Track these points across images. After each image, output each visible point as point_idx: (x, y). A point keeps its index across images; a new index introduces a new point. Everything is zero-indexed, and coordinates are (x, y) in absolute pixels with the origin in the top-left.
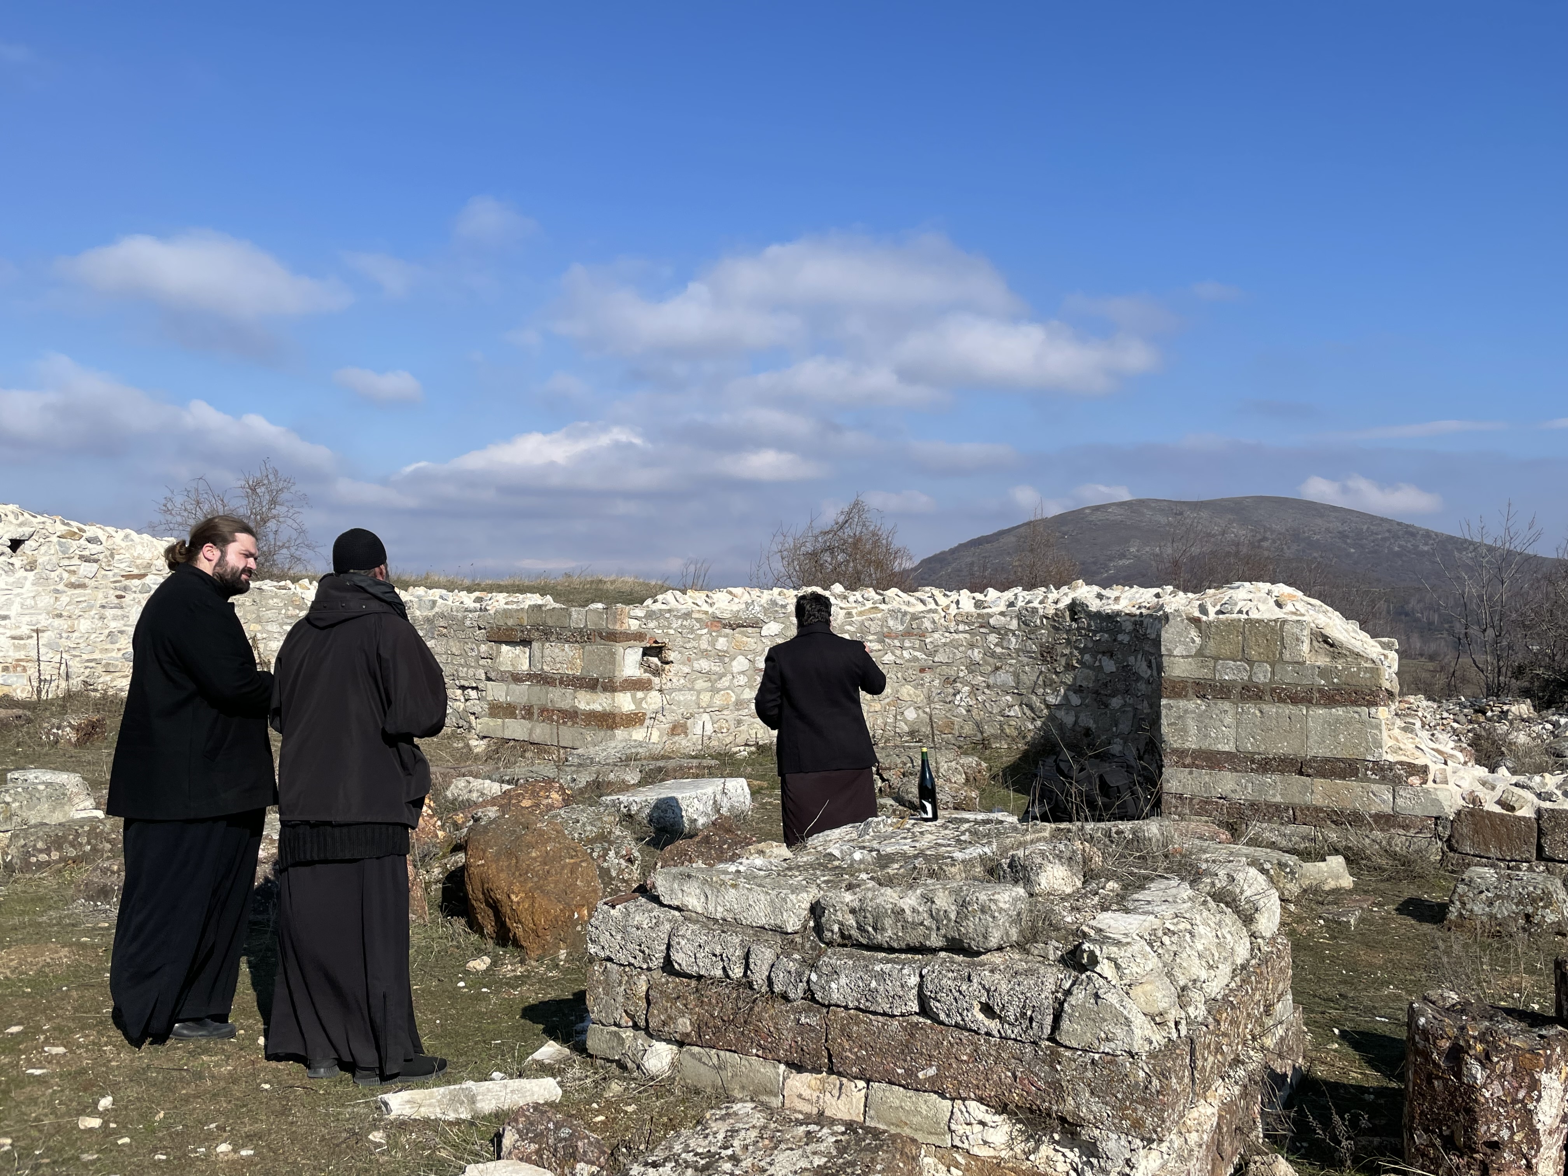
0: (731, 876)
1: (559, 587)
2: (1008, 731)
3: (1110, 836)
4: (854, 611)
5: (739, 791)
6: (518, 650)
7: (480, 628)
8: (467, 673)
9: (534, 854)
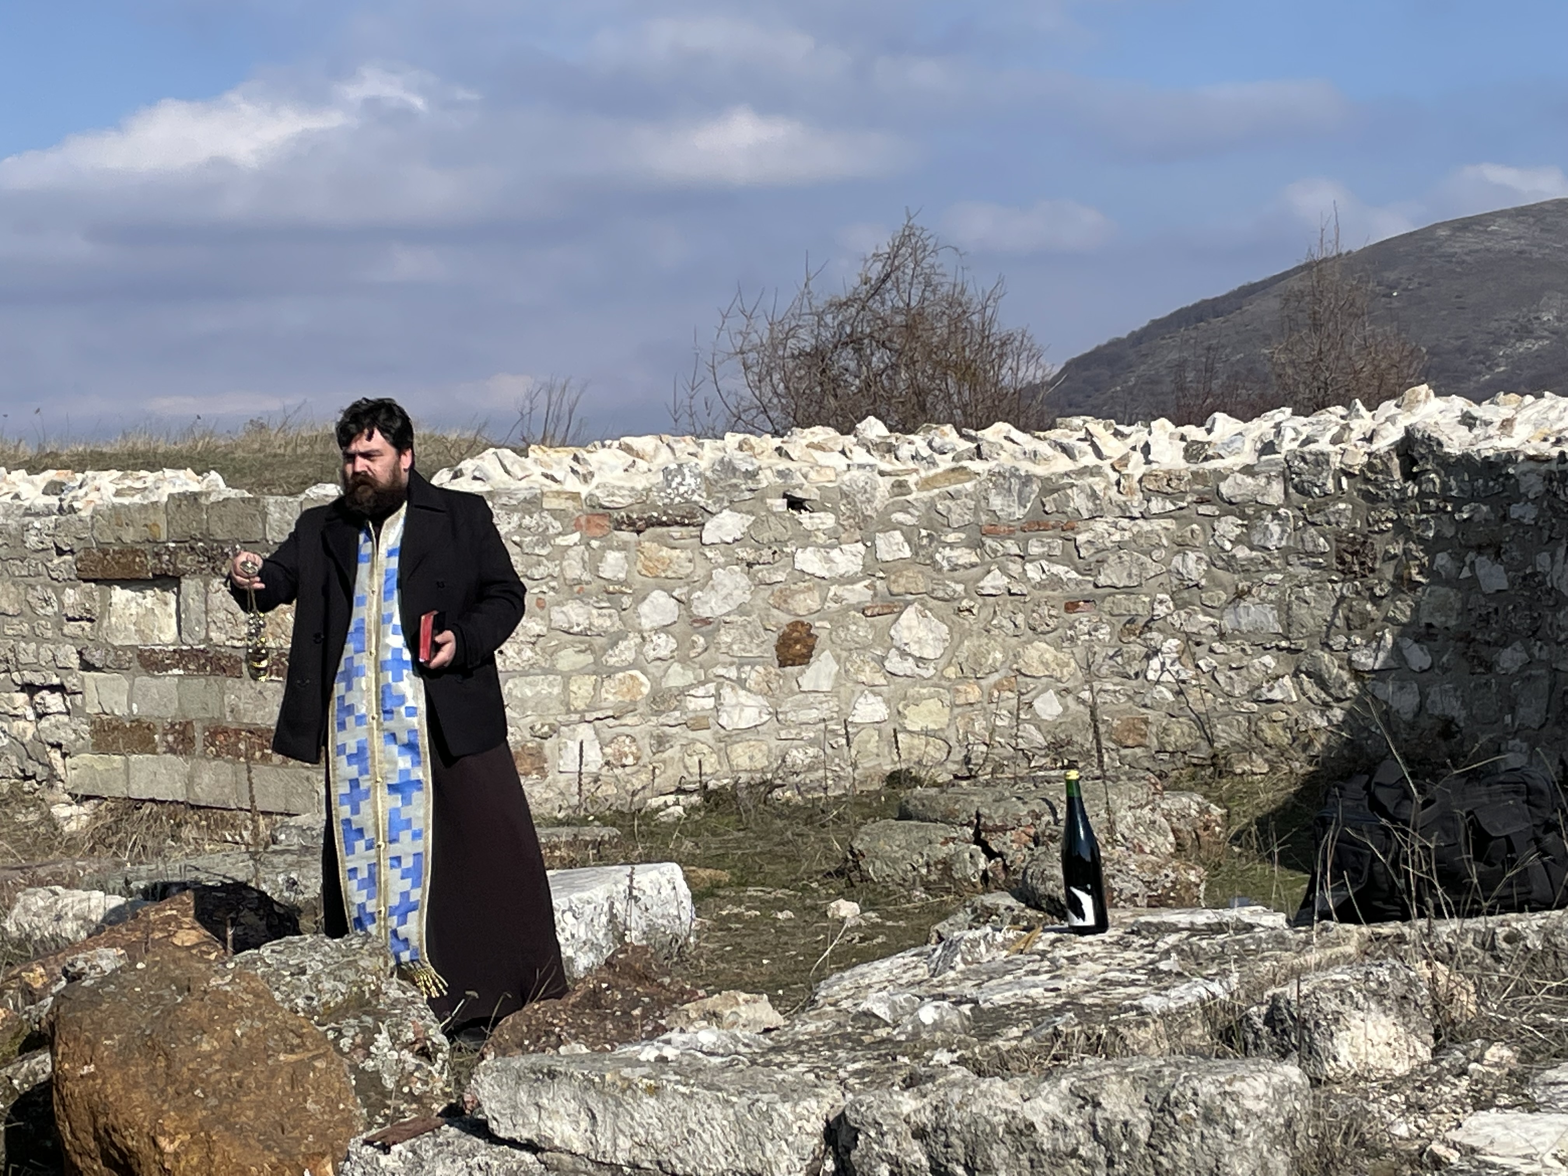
0: (646, 1070)
1: (239, 454)
2: (1268, 734)
3: (1493, 947)
4: (912, 480)
5: (667, 891)
6: (151, 597)
7: (60, 552)
8: (37, 655)
9: (205, 1047)
